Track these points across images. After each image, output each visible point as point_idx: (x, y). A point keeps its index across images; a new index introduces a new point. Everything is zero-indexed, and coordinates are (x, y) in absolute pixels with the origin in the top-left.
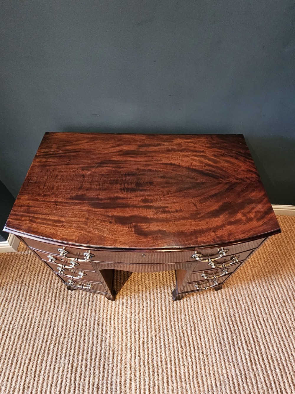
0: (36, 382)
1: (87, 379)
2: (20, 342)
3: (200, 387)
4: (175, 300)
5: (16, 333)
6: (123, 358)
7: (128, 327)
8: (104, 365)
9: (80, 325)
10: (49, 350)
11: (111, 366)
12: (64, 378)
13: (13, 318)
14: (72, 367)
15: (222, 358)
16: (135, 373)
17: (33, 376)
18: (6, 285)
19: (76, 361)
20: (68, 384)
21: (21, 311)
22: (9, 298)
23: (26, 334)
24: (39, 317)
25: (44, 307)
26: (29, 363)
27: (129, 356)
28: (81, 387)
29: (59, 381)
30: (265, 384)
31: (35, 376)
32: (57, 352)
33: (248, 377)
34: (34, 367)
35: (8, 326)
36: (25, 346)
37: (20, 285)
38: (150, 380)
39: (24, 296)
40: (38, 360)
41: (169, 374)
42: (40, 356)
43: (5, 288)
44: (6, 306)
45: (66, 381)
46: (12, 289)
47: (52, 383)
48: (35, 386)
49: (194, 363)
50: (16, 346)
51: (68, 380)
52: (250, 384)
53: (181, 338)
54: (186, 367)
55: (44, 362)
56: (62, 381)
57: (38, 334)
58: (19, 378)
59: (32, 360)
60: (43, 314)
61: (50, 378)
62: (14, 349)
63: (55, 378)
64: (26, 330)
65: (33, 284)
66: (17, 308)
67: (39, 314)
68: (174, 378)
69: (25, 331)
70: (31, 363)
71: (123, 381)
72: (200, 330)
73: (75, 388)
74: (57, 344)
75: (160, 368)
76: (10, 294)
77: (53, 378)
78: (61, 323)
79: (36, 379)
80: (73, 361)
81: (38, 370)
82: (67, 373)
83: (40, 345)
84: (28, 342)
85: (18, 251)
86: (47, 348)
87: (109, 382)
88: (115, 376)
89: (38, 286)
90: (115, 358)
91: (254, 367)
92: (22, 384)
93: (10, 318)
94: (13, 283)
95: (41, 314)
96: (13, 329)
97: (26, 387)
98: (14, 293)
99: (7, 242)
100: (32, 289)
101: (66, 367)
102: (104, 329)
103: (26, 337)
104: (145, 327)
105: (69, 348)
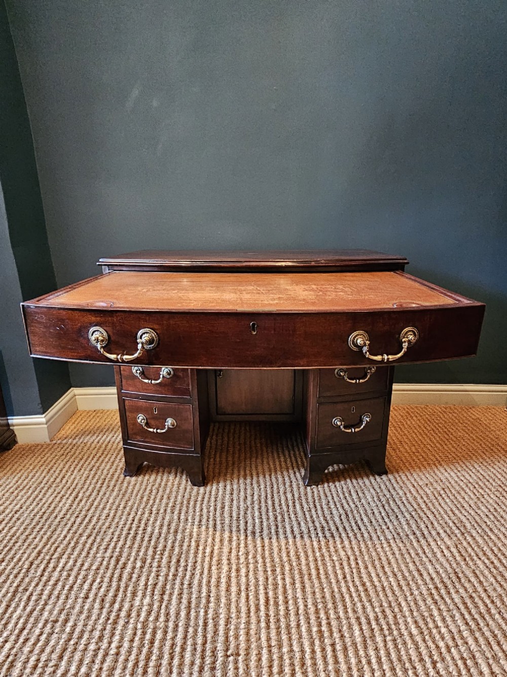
0: (41, 584)
1: (143, 579)
2: (26, 533)
3: (369, 589)
4: (307, 486)
5: (23, 523)
6: (216, 552)
7: (226, 515)
8: (178, 561)
9: (139, 513)
10: (77, 543)
11: (191, 561)
12: (100, 576)
13: (21, 508)
14: (118, 561)
15: (404, 551)
16: (238, 570)
17: (39, 573)
18: (21, 473)
19: (125, 555)
20: (105, 585)
21: (37, 499)
22: (21, 487)
23: (41, 524)
24: (67, 505)
25: (80, 495)
26: (37, 557)
27: (226, 550)
28: (130, 589)
29: (89, 581)
30: (498, 585)
31: (42, 575)
32: (92, 544)
33: (460, 575)
34: (45, 562)
35: (10, 515)
36: (35, 538)
37: (45, 472)
38: (267, 579)
39: (49, 483)
40: (53, 555)
41: (305, 572)
42: (59, 550)
43: (19, 475)
44: (15, 494)
45: (102, 581)
46: (30, 477)
47: (74, 583)
48: (40, 587)
49: (352, 558)
50: (18, 538)
51: (106, 580)
52: (467, 585)
53: (323, 527)
54: (337, 564)
55: (65, 556)
56: (94, 581)
57: (63, 523)
58: (11, 577)
59: (42, 555)
60: (76, 502)
61: (71, 579)
62: (12, 541)
63: (81, 577)
64: (41, 519)
65: (67, 471)
66: (33, 496)
67: (69, 501)
68: (314, 576)
69: (39, 522)
70: (40, 558)
71: (213, 580)
72: (358, 518)
73: (118, 590)
74: (94, 535)
75: (286, 565)
76: (25, 482)
77: (76, 577)
78: (106, 511)
79: (44, 579)
80: (121, 556)
81: (51, 565)
82: (106, 570)
83: (62, 536)
84: (42, 533)
85: (51, 441)
86: (75, 539)
87: (186, 583)
88: (199, 574)
89: (74, 474)
90: (200, 552)
91: (471, 563)
92: (15, 585)
93: (18, 506)
94: (35, 470)
95: (73, 502)
96: (18, 519)
97: (21, 589)
98: (33, 480)
99: (43, 416)
100: (64, 477)
101: (105, 563)
102: (182, 517)
103: (38, 527)
104: (257, 514)
105: (115, 539)
